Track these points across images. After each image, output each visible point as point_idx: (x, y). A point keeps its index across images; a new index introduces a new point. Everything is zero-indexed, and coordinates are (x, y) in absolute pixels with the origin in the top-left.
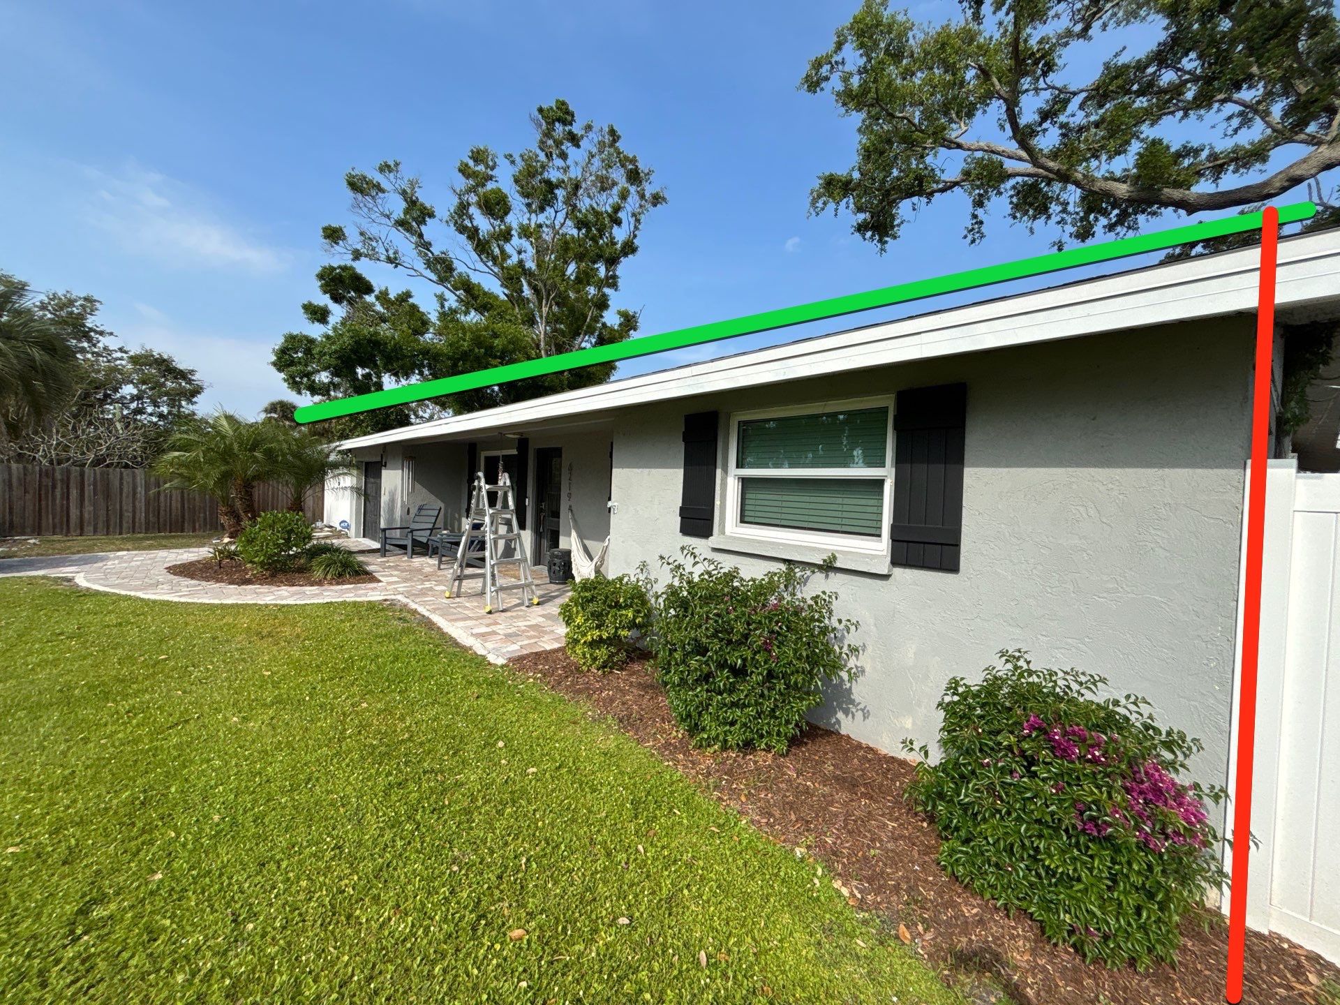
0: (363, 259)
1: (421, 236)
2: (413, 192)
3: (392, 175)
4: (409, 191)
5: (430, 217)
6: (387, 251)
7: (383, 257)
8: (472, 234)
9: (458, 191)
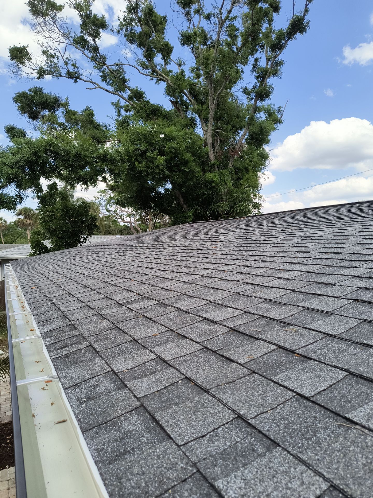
0: (46, 76)
1: (96, 49)
2: (88, 6)
7: (64, 73)
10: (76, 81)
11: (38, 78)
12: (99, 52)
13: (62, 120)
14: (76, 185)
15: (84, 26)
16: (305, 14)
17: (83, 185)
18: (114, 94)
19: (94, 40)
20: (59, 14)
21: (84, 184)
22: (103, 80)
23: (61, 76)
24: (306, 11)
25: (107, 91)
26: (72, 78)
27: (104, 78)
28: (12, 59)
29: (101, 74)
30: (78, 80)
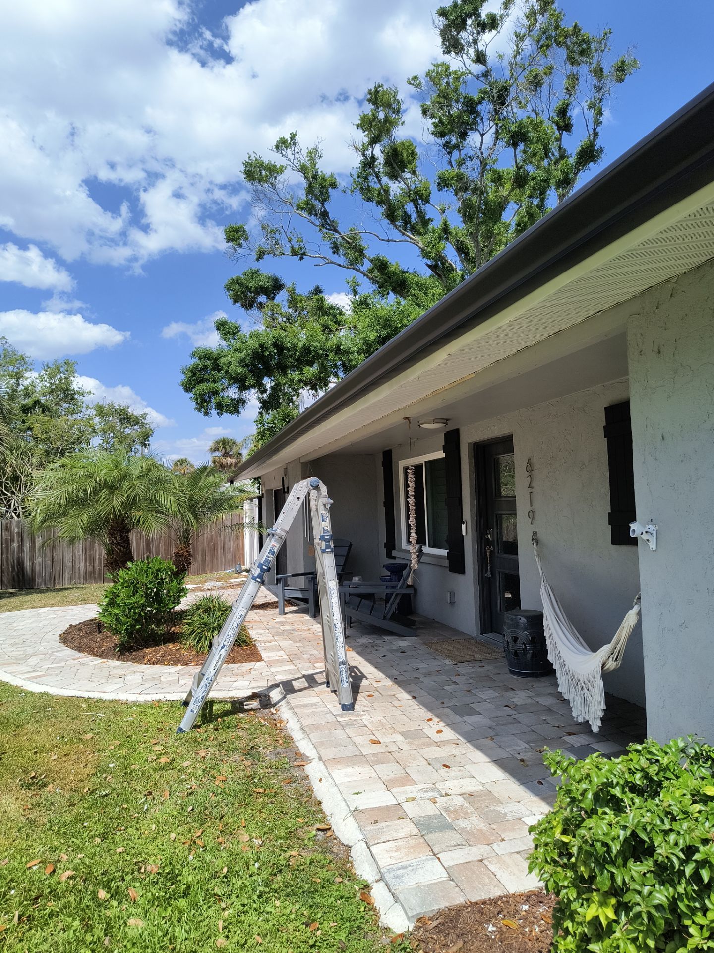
0: (266, 257)
1: (325, 215)
2: (314, 164)
3: (289, 151)
4: (308, 164)
5: (333, 188)
6: (290, 241)
7: (288, 251)
8: (383, 199)
9: (360, 147)
10: (301, 258)
11: (257, 260)
12: (329, 218)
13: (286, 309)
14: (301, 390)
15: (310, 190)
16: (594, 139)
17: (310, 391)
18: (348, 268)
19: (323, 204)
20: (280, 178)
21: (312, 388)
22: (334, 253)
23: (284, 254)
24: (596, 134)
25: (339, 265)
26: (297, 255)
27: (336, 249)
28: (228, 242)
29: (332, 245)
30: (304, 256)
